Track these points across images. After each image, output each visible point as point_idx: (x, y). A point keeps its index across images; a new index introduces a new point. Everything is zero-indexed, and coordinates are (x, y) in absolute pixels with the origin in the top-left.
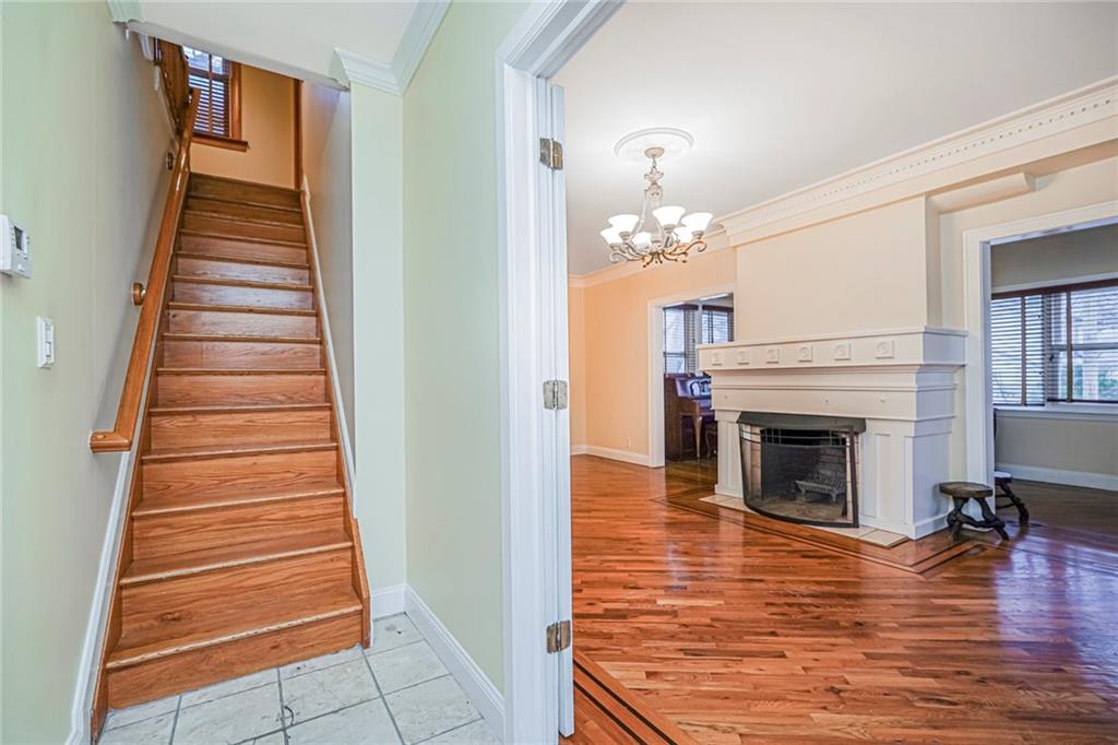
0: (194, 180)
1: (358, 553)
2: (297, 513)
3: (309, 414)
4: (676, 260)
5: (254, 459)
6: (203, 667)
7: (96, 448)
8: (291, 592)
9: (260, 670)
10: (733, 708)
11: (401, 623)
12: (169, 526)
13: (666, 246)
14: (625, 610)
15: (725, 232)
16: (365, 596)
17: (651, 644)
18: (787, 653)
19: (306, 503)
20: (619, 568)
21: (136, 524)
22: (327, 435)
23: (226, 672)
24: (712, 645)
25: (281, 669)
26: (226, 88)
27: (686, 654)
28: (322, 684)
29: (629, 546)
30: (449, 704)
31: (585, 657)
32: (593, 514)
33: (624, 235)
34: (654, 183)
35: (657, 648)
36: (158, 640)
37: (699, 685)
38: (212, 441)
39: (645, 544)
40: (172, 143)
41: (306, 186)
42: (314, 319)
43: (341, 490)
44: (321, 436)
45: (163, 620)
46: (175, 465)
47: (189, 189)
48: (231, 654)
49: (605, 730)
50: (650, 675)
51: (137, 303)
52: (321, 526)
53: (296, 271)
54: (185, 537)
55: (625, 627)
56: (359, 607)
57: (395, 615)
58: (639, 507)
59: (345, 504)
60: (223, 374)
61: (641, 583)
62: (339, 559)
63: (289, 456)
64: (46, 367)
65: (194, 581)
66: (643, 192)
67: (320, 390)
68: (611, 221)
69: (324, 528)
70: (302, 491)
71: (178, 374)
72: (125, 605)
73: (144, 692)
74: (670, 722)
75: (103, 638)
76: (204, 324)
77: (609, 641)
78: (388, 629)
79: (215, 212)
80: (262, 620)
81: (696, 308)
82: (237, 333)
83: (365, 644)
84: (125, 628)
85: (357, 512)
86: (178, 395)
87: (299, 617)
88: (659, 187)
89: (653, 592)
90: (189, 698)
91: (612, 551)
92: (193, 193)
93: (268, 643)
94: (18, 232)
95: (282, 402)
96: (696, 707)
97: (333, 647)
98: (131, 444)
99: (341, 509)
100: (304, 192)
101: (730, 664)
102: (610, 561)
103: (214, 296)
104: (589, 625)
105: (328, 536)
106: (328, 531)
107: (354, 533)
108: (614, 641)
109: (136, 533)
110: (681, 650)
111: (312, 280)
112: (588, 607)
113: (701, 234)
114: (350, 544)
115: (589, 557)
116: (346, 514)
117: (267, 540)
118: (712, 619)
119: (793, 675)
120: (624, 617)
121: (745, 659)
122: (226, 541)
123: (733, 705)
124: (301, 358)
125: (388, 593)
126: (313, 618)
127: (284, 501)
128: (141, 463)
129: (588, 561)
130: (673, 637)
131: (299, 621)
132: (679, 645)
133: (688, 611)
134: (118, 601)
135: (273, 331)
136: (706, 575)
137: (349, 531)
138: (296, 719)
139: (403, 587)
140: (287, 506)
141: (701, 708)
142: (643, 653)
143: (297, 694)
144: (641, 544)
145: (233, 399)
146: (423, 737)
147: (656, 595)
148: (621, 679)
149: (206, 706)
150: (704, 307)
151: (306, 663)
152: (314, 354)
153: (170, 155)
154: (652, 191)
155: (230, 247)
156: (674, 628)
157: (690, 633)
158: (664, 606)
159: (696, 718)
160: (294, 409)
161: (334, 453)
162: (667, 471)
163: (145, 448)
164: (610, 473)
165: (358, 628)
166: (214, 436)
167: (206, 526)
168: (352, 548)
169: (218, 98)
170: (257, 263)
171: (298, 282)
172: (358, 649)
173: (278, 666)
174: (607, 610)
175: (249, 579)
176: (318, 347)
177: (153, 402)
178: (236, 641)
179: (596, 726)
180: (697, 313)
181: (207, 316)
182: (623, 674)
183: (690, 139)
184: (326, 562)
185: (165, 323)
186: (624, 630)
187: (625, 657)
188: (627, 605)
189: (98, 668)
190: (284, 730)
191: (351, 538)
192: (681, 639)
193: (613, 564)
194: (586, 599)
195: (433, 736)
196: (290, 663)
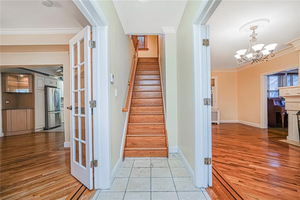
0: (139, 59)
1: (166, 137)
2: (155, 127)
3: (158, 107)
4: (263, 61)
5: (148, 116)
6: (138, 153)
7: (123, 111)
8: (154, 143)
9: (148, 157)
10: (268, 197)
11: (176, 155)
12: (134, 127)
13: (257, 57)
14: (237, 165)
15: (293, 46)
16: (167, 146)
17: (243, 175)
18: (298, 190)
19: (157, 126)
20: (239, 154)
21: (129, 126)
22: (162, 112)
23: (142, 155)
24: (266, 181)
25: (151, 158)
26: (144, 38)
27: (254, 180)
28: (158, 162)
29: (244, 149)
30: (183, 172)
31: (221, 173)
32: (235, 139)
33: (241, 56)
34: (254, 38)
35: (245, 176)
36: (132, 147)
37: (257, 188)
38: (141, 112)
39: (251, 150)
40: (135, 53)
41: (159, 56)
42: (160, 86)
43: (164, 124)
44: (161, 112)
45: (133, 144)
46: (135, 116)
47: (138, 61)
48: (142, 152)
49: (222, 189)
50: (239, 181)
51: (129, 85)
52: (160, 131)
53: (157, 76)
54: (136, 130)
55: (236, 169)
56: (166, 149)
57: (175, 153)
58: (252, 140)
59: (165, 127)
60: (143, 98)
61: (245, 159)
62: (163, 138)
63: (154, 116)
64: (116, 97)
65: (137, 138)
66: (250, 41)
67: (161, 102)
68: (237, 52)
69: (160, 132)
70: (157, 123)
71: (135, 98)
72: (127, 140)
73: (130, 156)
74: (243, 194)
75: (124, 144)
76: (140, 89)
77: (229, 171)
78: (173, 155)
79: (142, 65)
80: (148, 147)
81: (284, 74)
82: (146, 90)
83: (168, 157)
84: (127, 144)
85: (167, 128)
86: (135, 103)
87: (155, 148)
88: (256, 39)
89: (249, 162)
90: (136, 158)
91: (238, 150)
92: (139, 62)
93: (149, 152)
94: (113, 76)
95: (153, 104)
96: (253, 193)
97: (161, 156)
98: (128, 111)
99: (164, 128)
100: (159, 58)
101: (271, 187)
102: (236, 152)
103: (142, 83)
104: (224, 166)
105: (161, 133)
106: (161, 132)
107: (166, 133)
108: (231, 171)
109: (129, 128)
110: (253, 179)
111: (160, 77)
112: (225, 162)
113: (272, 51)
114: (165, 135)
115: (229, 150)
116: (165, 129)
117: (150, 132)
118: (269, 174)
119: (298, 197)
120: (237, 166)
121: (277, 187)
122: (143, 131)
123: (267, 196)
124: (157, 95)
125: (173, 147)
126: (157, 149)
127: (153, 125)
128: (130, 115)
129: (229, 151)
130: (252, 175)
131: (154, 149)
132: (253, 177)
133: (261, 170)
134: (126, 139)
135: (152, 89)
136: (272, 162)
137: (165, 133)
138: (153, 167)
139: (177, 147)
140: (153, 126)
141: (255, 193)
142: (240, 176)
143: (154, 163)
144: (249, 149)
145: (145, 104)
146: (176, 176)
147: (250, 163)
148: (230, 180)
149: (139, 160)
150: (288, 74)
151: (156, 158)
152: (160, 94)
153: (134, 55)
154: (252, 41)
155: (145, 72)
156: (253, 173)
157: (258, 175)
158: (251, 167)
159: (253, 195)
160: (155, 106)
161: (163, 116)
162: (268, 130)
163: (130, 112)
164: (245, 129)
165: (166, 153)
166: (141, 111)
167: (139, 128)
168: (166, 136)
169: (143, 40)
170: (149, 75)
171: (157, 78)
172: (166, 158)
173: (151, 157)
174: (231, 163)
175: (146, 139)
176: (161, 92)
177: (131, 104)
178: (144, 150)
179: (219, 187)
180: (284, 76)
181: (140, 87)
182: (232, 179)
183: (268, 21)
184: (160, 138)
185: (134, 89)
186: (235, 169)
187: (233, 175)
188: (238, 164)
189: (123, 149)
190: (151, 168)
191: (165, 134)
192: (254, 176)
193: (237, 153)
194: (226, 160)
195: (178, 177)
196: (153, 157)
